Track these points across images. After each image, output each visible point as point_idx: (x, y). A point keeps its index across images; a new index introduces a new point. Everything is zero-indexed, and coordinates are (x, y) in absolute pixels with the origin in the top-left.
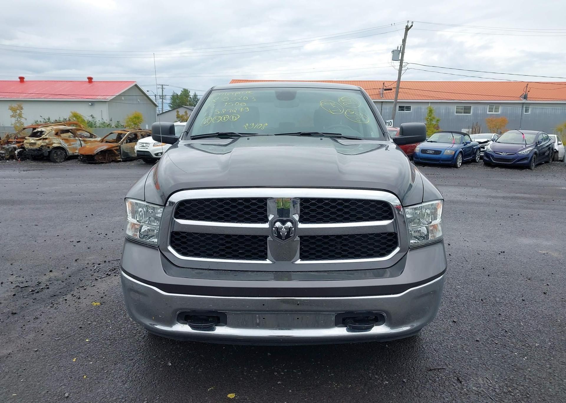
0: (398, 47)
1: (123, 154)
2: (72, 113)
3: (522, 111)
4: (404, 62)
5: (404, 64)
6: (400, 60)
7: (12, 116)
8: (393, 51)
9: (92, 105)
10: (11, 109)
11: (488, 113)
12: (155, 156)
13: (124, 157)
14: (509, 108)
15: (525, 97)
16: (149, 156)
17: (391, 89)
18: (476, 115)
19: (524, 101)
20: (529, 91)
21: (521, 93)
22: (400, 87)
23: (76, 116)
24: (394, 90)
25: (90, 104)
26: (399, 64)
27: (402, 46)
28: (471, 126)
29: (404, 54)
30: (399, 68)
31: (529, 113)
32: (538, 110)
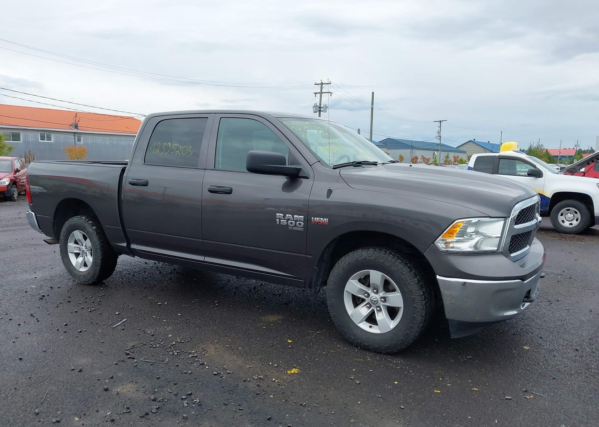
3: (75, 141)
11: (40, 141)
14: (62, 136)
15: (76, 127)
18: (26, 142)
19: (75, 131)
20: (79, 121)
21: (72, 121)
28: (23, 155)
31: (82, 142)
32: (90, 140)
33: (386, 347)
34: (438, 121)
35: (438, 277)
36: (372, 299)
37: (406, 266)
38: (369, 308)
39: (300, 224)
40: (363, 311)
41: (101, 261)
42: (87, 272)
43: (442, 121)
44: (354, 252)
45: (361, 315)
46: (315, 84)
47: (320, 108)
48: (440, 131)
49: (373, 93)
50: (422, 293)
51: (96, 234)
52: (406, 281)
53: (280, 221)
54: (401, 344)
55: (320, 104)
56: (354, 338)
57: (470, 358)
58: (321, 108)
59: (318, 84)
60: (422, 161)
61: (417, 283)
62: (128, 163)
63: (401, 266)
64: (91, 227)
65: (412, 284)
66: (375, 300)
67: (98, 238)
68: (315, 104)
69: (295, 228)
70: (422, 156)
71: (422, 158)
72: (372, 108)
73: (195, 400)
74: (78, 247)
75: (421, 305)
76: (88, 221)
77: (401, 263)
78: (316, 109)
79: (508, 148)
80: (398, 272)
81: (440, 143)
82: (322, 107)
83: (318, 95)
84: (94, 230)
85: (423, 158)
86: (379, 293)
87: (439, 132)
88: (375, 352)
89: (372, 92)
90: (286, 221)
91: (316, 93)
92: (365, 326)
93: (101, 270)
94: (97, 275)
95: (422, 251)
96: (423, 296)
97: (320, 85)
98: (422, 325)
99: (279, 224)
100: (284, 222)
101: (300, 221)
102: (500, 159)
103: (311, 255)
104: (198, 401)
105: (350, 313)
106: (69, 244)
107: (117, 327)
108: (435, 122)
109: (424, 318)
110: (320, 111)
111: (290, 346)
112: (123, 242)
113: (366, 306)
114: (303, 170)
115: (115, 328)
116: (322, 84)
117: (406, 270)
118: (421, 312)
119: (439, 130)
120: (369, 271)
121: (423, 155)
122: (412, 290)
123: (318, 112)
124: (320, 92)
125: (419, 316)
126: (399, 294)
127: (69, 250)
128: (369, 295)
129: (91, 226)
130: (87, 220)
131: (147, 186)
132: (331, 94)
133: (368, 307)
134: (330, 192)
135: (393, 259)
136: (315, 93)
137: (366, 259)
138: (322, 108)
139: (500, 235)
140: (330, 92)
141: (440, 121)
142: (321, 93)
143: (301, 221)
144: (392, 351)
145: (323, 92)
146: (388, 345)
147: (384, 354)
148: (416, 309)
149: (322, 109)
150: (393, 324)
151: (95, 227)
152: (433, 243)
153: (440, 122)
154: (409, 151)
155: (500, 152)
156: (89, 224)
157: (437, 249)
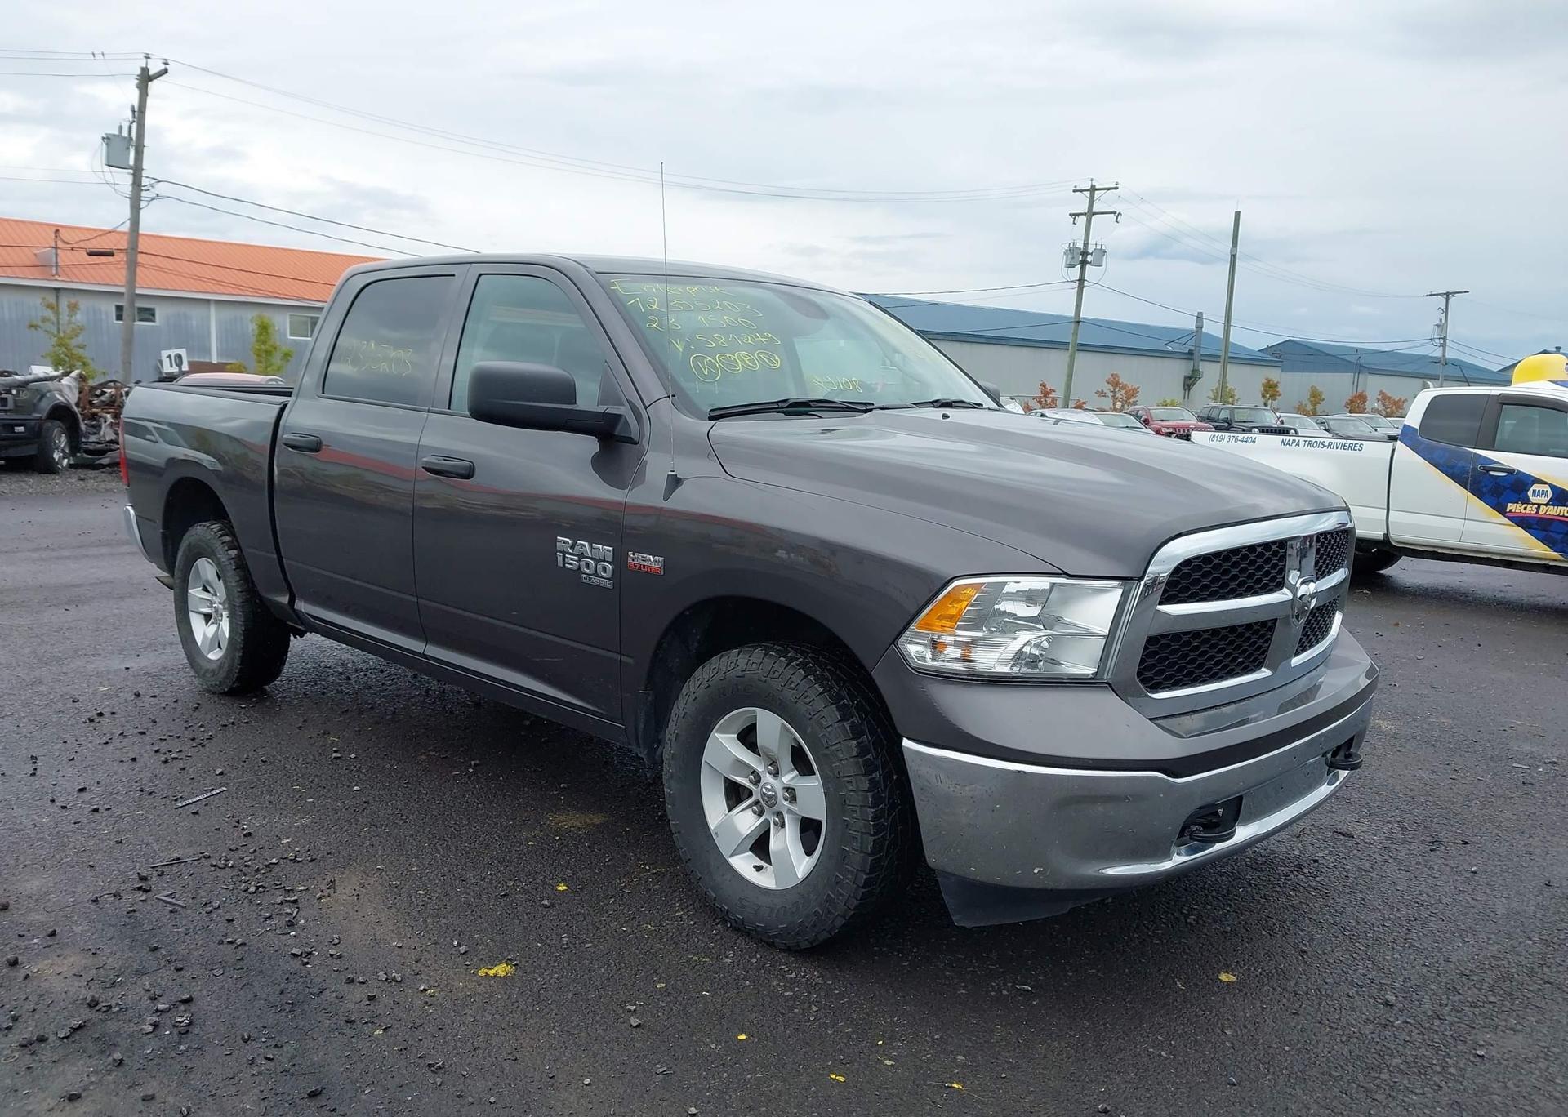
0: (121, 128)
4: (144, 173)
5: (145, 181)
6: (131, 168)
8: (108, 139)
17: (111, 254)
22: (139, 250)
24: (120, 257)
26: (129, 179)
27: (134, 126)
29: (143, 152)
30: (132, 191)
33: (782, 929)
34: (1441, 295)
35: (906, 743)
36: (764, 790)
37: (832, 704)
38: (760, 814)
39: (604, 568)
40: (746, 821)
41: (242, 638)
42: (219, 663)
43: (1451, 293)
44: (722, 656)
45: (736, 831)
46: (1074, 191)
47: (1085, 253)
48: (1443, 321)
49: (1238, 214)
50: (867, 786)
51: (235, 570)
52: (827, 748)
53: (564, 557)
54: (815, 926)
55: (1086, 245)
56: (714, 896)
57: (1028, 991)
58: (1088, 254)
59: (1081, 191)
60: (1381, 408)
61: (855, 754)
62: (291, 392)
63: (819, 704)
64: (227, 550)
65: (842, 756)
66: (770, 793)
67: (238, 579)
68: (1071, 245)
69: (595, 581)
70: (1382, 393)
71: (1380, 397)
72: (1234, 256)
73: (180, 1019)
74: (208, 600)
75: (862, 819)
76: (222, 535)
77: (821, 693)
78: (1073, 258)
79: (1536, 374)
80: (810, 719)
81: (1444, 356)
82: (1090, 251)
83: (1083, 219)
84: (232, 559)
85: (1384, 398)
86: (782, 776)
87: (1442, 326)
88: (761, 941)
89: (1236, 212)
90: (576, 557)
91: (1078, 215)
92: (744, 864)
93: (243, 660)
94: (237, 671)
95: (867, 663)
96: (870, 794)
97: (1088, 194)
98: (865, 877)
99: (562, 565)
100: (572, 562)
101: (604, 561)
102: (1504, 404)
103: (631, 657)
104: (186, 1021)
105: (713, 823)
106: (190, 591)
107: (187, 807)
108: (1431, 295)
109: (870, 858)
110: (1084, 263)
111: (545, 902)
112: (281, 593)
113: (750, 810)
114: (626, 419)
115: (181, 807)
116: (1093, 189)
117: (831, 714)
118: (862, 839)
119: (1441, 320)
120: (754, 712)
121: (1384, 391)
122: (841, 775)
123: (1079, 266)
124: (1086, 211)
125: (857, 850)
126: (817, 784)
127: (191, 606)
128: (757, 781)
129: (226, 548)
130: (220, 532)
131: (317, 452)
132: (1117, 216)
133: (754, 812)
134: (675, 482)
135: (804, 681)
136: (1073, 214)
137: (743, 676)
138: (1091, 254)
139: (1106, 632)
140: (1115, 213)
141: (1448, 294)
142: (1090, 214)
143: (608, 562)
144: (798, 945)
145: (1094, 211)
146: (785, 926)
147: (782, 950)
148: (850, 829)
149: (1089, 258)
150: (803, 865)
151: (236, 552)
152: (895, 640)
153: (1448, 296)
154: (1347, 378)
155: (1513, 385)
156: (223, 543)
157: (902, 659)
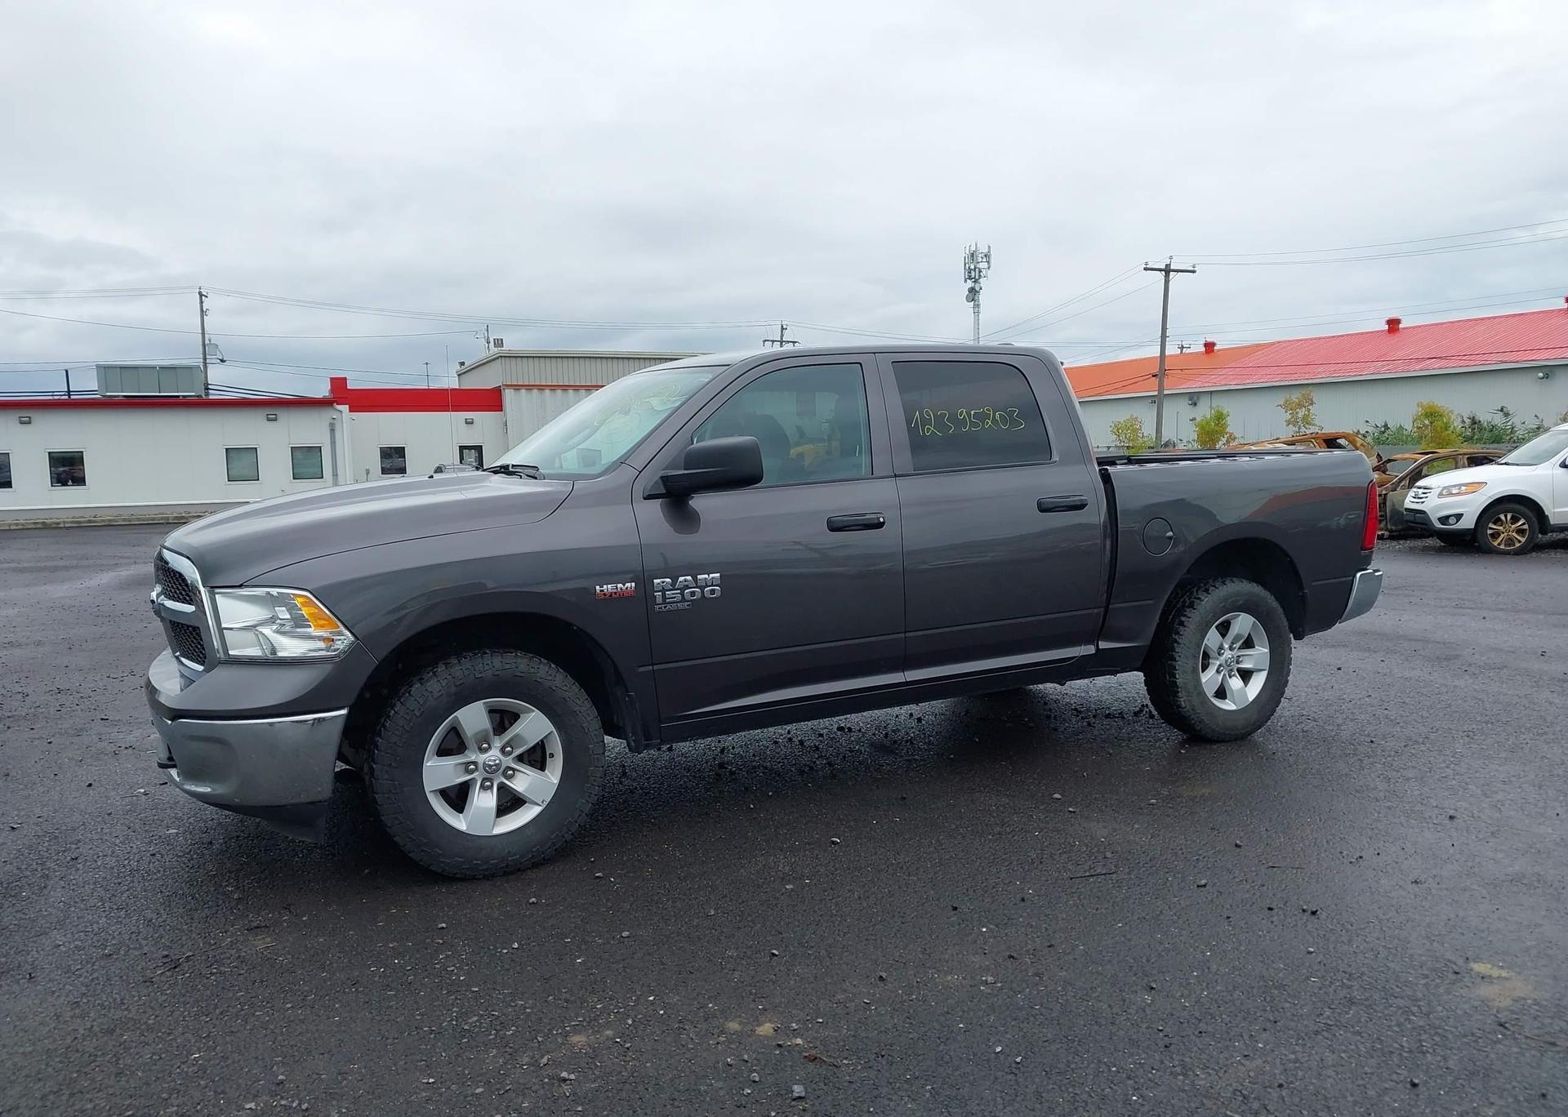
1: (1390, 520)
2: (1420, 405)
7: (1289, 423)
9: (1547, 376)
10: (1287, 406)
12: (1439, 525)
13: (1395, 526)
16: (1426, 525)
23: (1432, 414)
25: (1541, 375)
